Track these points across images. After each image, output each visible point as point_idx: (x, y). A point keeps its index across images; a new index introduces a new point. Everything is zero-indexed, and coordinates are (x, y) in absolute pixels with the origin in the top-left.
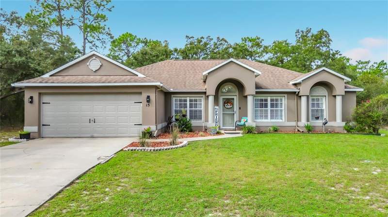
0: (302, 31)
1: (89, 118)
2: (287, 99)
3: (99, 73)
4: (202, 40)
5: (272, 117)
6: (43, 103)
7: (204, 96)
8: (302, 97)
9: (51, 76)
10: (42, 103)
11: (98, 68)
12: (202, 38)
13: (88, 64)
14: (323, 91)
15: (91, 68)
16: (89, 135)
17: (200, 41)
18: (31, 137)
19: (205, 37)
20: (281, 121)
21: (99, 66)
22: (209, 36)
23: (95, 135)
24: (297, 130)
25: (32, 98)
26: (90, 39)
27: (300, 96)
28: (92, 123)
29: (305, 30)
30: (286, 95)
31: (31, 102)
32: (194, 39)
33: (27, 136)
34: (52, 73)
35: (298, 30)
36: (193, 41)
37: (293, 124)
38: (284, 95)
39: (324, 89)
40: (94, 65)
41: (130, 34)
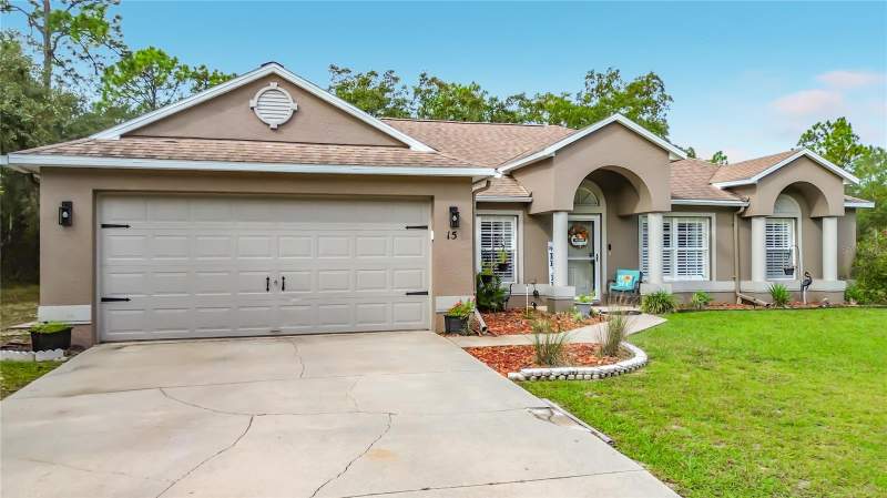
0: (600, 76)
1: (266, 275)
2: (717, 224)
3: (286, 134)
4: (373, 78)
5: (682, 271)
6: (104, 226)
7: (520, 213)
8: (754, 220)
9: (123, 136)
10: (99, 226)
11: (286, 118)
12: (373, 73)
13: (253, 103)
14: (793, 208)
15: (262, 117)
16: (265, 330)
17: (366, 82)
18: (73, 342)
19: (381, 72)
20: (699, 278)
21: (290, 114)
22: (393, 72)
23: (285, 328)
24: (739, 301)
25: (67, 207)
26: (61, 53)
27: (749, 219)
28: (275, 290)
29: (604, 73)
30: (713, 215)
31: (66, 222)
32: (352, 75)
33: (61, 340)
34: (130, 129)
35: (592, 73)
36: (349, 80)
37: (730, 286)
38: (709, 214)
39: (795, 202)
40: (274, 107)
41: (160, 53)
